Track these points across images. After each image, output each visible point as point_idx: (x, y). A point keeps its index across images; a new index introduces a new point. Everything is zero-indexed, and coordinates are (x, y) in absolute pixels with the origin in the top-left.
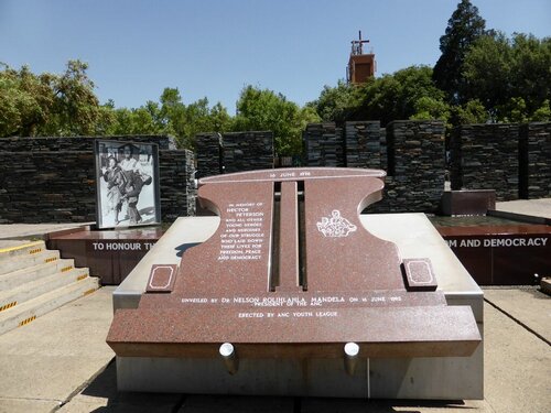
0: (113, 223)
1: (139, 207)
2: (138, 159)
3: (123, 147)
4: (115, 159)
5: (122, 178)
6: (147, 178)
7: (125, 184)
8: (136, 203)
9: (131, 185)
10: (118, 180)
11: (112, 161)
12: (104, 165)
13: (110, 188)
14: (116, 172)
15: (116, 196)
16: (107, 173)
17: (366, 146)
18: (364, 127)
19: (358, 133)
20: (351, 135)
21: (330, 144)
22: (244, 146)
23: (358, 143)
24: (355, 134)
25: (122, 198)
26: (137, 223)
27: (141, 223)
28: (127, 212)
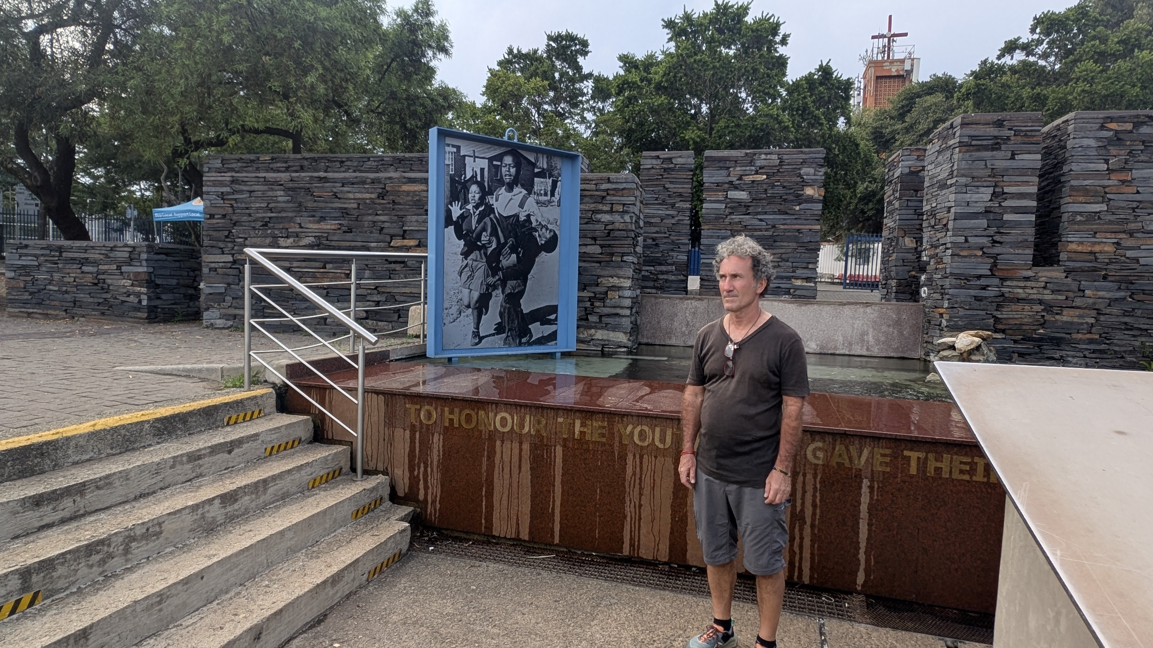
0: (469, 339)
1: (527, 306)
3: (500, 157)
4: (481, 185)
5: (494, 233)
6: (548, 235)
7: (500, 246)
8: (521, 293)
10: (485, 237)
11: (474, 188)
13: (466, 254)
16: (462, 217)
17: (1129, 179)
18: (1129, 126)
19: (1110, 142)
20: (1088, 147)
21: (1023, 171)
22: (753, 182)
23: (1108, 169)
24: (1100, 144)
25: (491, 280)
26: (520, 344)
27: (529, 344)
28: (501, 315)
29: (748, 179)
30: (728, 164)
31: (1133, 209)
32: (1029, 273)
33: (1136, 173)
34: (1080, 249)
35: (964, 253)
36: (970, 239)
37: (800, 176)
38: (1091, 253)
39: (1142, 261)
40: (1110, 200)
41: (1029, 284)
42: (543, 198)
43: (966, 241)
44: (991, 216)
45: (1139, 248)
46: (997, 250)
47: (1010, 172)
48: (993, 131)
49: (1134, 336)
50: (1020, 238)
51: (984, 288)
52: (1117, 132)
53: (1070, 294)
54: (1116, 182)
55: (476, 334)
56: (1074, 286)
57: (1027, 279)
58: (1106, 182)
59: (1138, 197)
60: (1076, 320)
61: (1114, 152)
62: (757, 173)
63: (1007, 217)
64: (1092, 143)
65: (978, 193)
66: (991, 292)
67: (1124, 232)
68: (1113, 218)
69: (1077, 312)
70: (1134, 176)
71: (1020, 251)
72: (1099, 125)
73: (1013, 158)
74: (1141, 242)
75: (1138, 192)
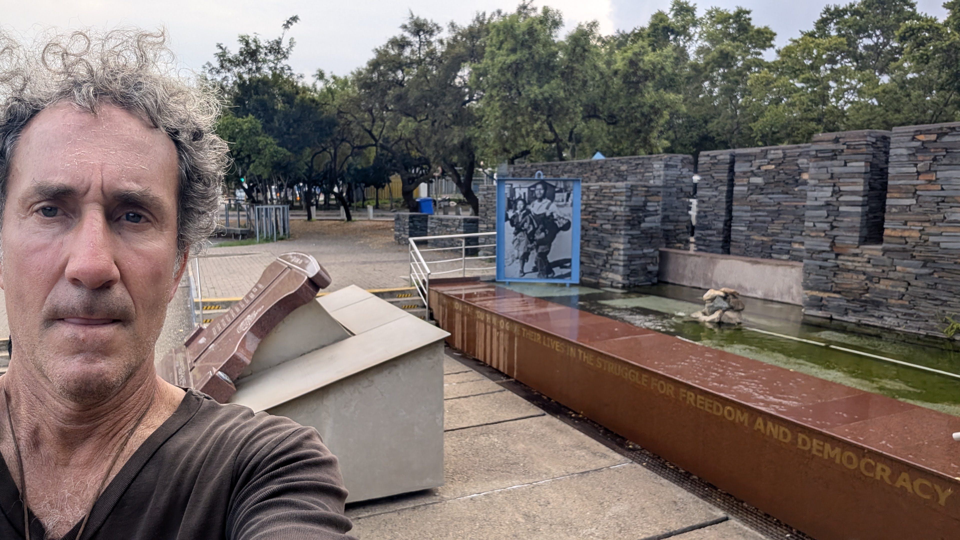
0: (518, 274)
1: (551, 258)
2: (552, 199)
3: (534, 186)
4: (524, 201)
5: (531, 222)
6: (565, 222)
7: (535, 230)
8: (548, 252)
9: (543, 230)
10: (526, 226)
11: (520, 202)
12: (510, 207)
13: (516, 234)
14: (524, 215)
15: (523, 244)
16: (514, 217)
17: (934, 179)
18: (933, 137)
19: (918, 150)
20: (902, 155)
21: (852, 175)
22: (766, 170)
23: (917, 172)
24: (911, 152)
25: (530, 246)
26: (547, 278)
27: (553, 278)
28: (536, 263)
29: (764, 168)
30: (750, 158)
31: (938, 203)
32: (857, 251)
33: (940, 175)
34: (893, 234)
35: (813, 234)
36: (817, 224)
37: (797, 165)
38: (901, 237)
39: (942, 245)
40: (919, 196)
41: (856, 259)
42: (561, 203)
43: (814, 226)
44: (831, 208)
45: (941, 234)
46: (835, 232)
47: (844, 176)
48: (832, 146)
49: (936, 305)
50: (850, 225)
51: (826, 260)
52: (923, 142)
53: (885, 269)
54: (923, 182)
55: (522, 271)
56: (888, 262)
57: (856, 255)
58: (915, 182)
59: (942, 193)
60: (890, 288)
61: (920, 158)
62: (769, 164)
63: (842, 209)
64: (904, 152)
65: (822, 191)
66: (830, 263)
67: (929, 221)
68: (921, 210)
69: (891, 283)
70: (938, 176)
71: (850, 234)
72: (911, 138)
73: (845, 165)
74: (942, 230)
75: (942, 189)
